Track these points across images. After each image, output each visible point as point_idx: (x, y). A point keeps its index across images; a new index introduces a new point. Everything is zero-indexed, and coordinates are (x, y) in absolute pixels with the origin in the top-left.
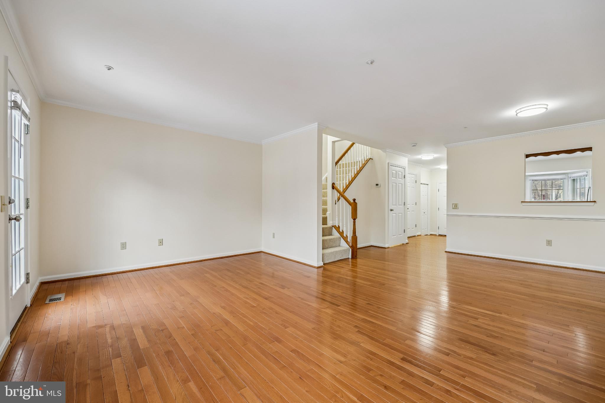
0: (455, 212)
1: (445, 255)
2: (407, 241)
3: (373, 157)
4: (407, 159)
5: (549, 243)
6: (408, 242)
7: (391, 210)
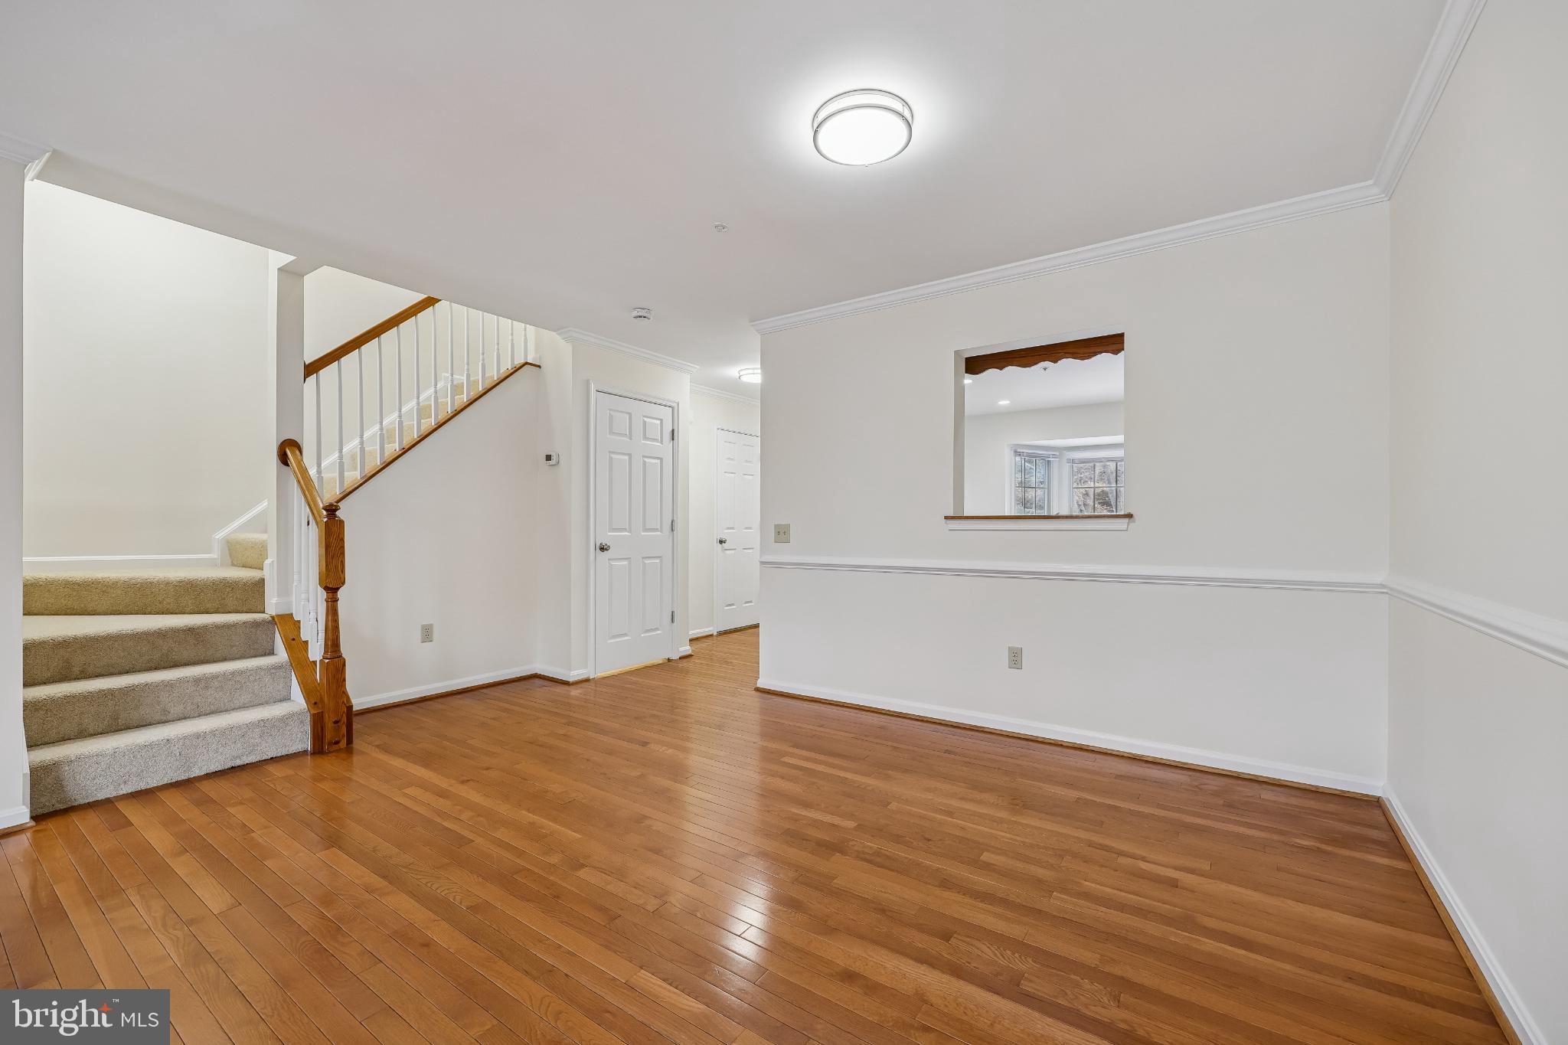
0: (782, 554)
1: (755, 700)
2: (686, 649)
3: (540, 358)
4: (689, 376)
5: (1016, 658)
6: (690, 652)
7: (602, 549)
